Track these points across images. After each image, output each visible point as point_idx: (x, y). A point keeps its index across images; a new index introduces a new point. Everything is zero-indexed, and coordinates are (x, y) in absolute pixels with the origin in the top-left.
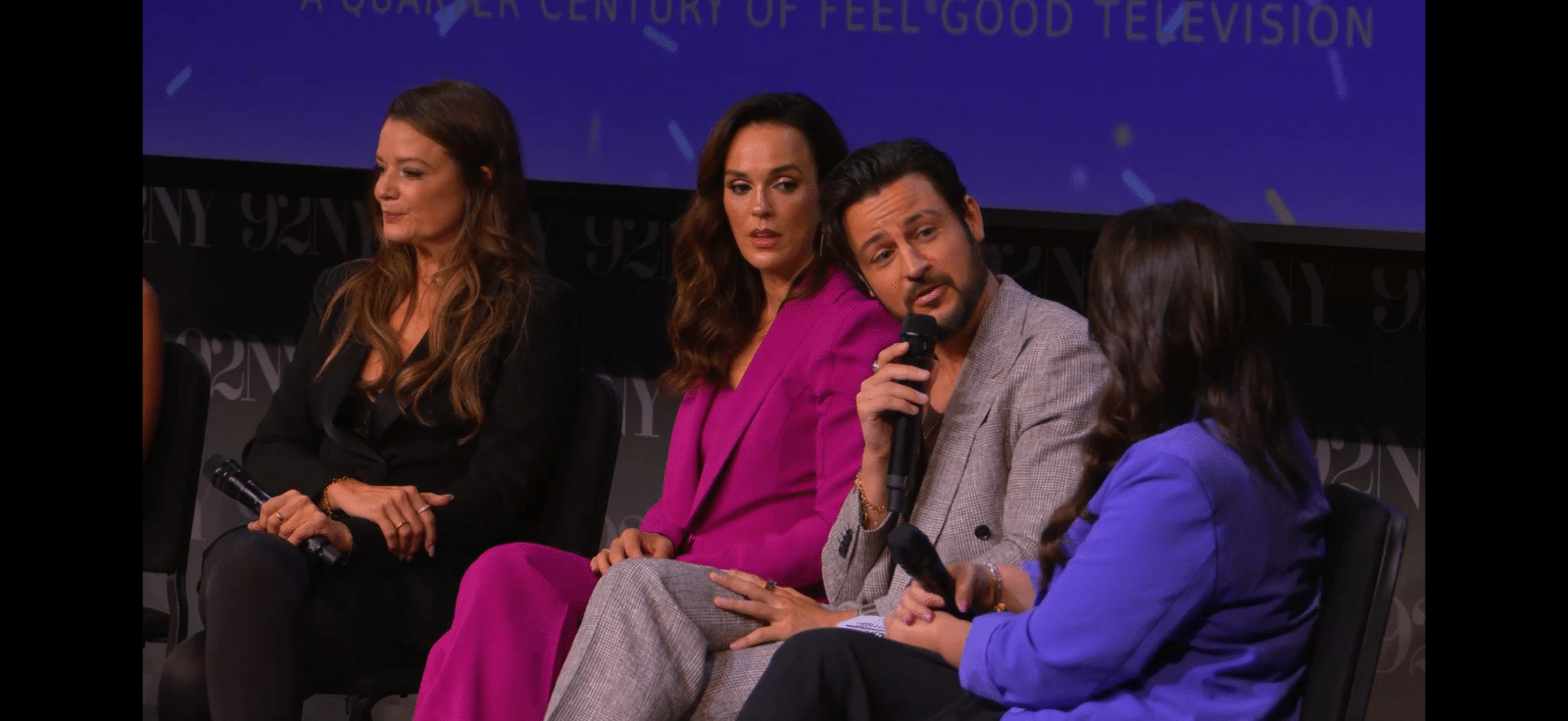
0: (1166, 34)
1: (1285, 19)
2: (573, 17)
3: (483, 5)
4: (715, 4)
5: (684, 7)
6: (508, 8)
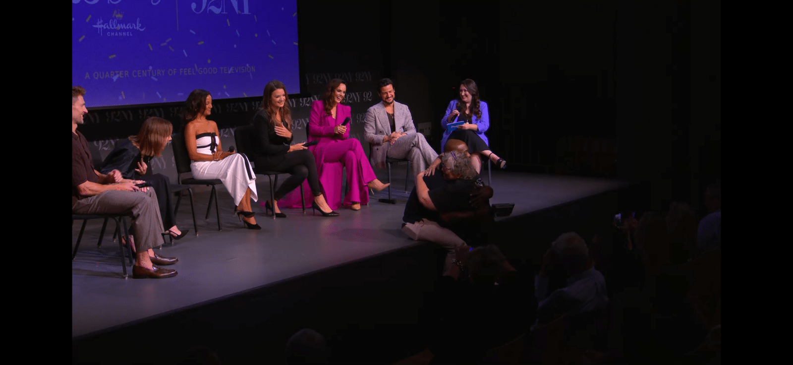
0: (229, 72)
1: (244, 68)
2: (139, 76)
3: (122, 75)
4: (163, 72)
5: (158, 73)
6: (127, 75)
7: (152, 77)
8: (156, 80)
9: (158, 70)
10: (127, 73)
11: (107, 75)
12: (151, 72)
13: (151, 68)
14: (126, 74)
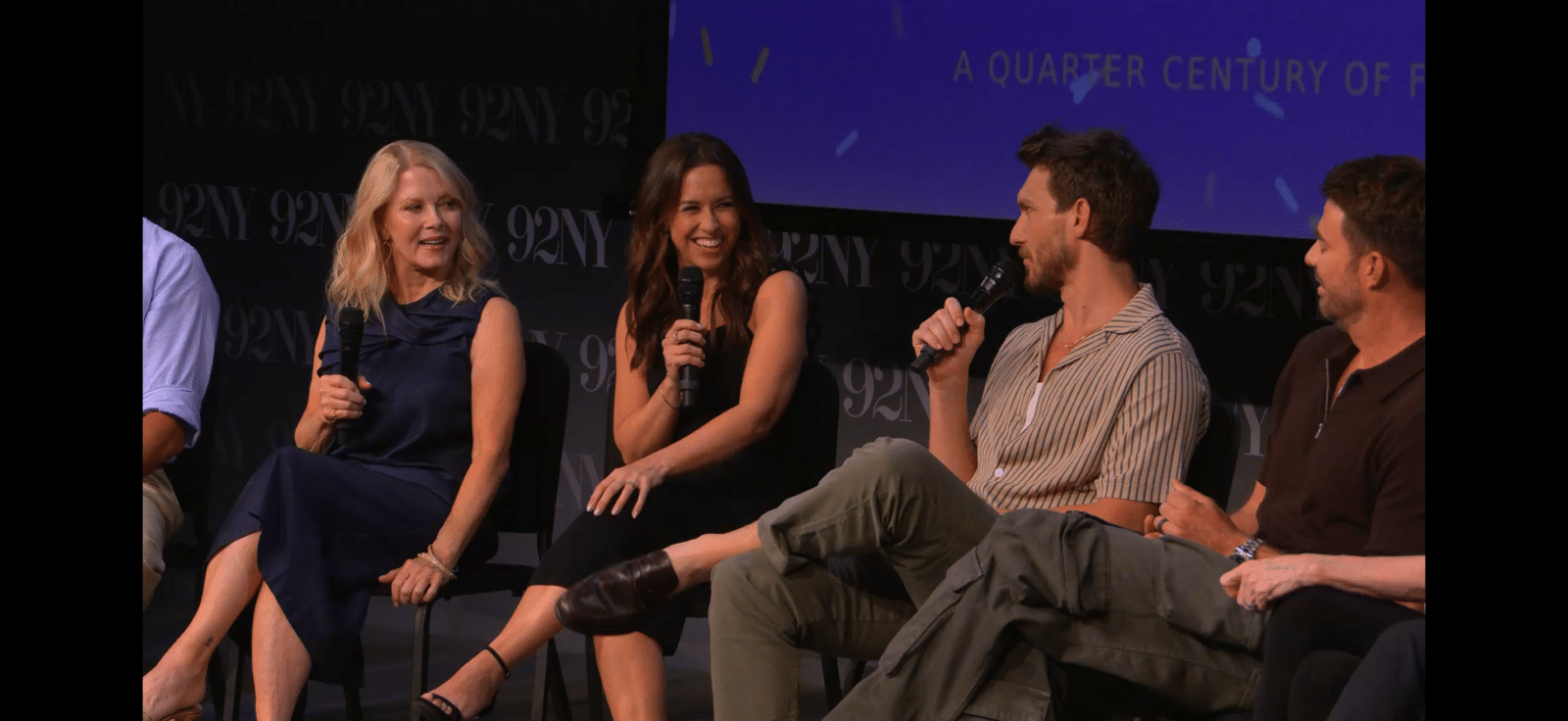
2: (1193, 86)
3: (1114, 76)
4: (1317, 74)
5: (1290, 77)
6: (1135, 78)
7: (1261, 101)
8: (1276, 110)
9: (1290, 62)
10: (1136, 68)
11: (1048, 73)
12: (1254, 69)
13: (1254, 47)
14: (1131, 72)
